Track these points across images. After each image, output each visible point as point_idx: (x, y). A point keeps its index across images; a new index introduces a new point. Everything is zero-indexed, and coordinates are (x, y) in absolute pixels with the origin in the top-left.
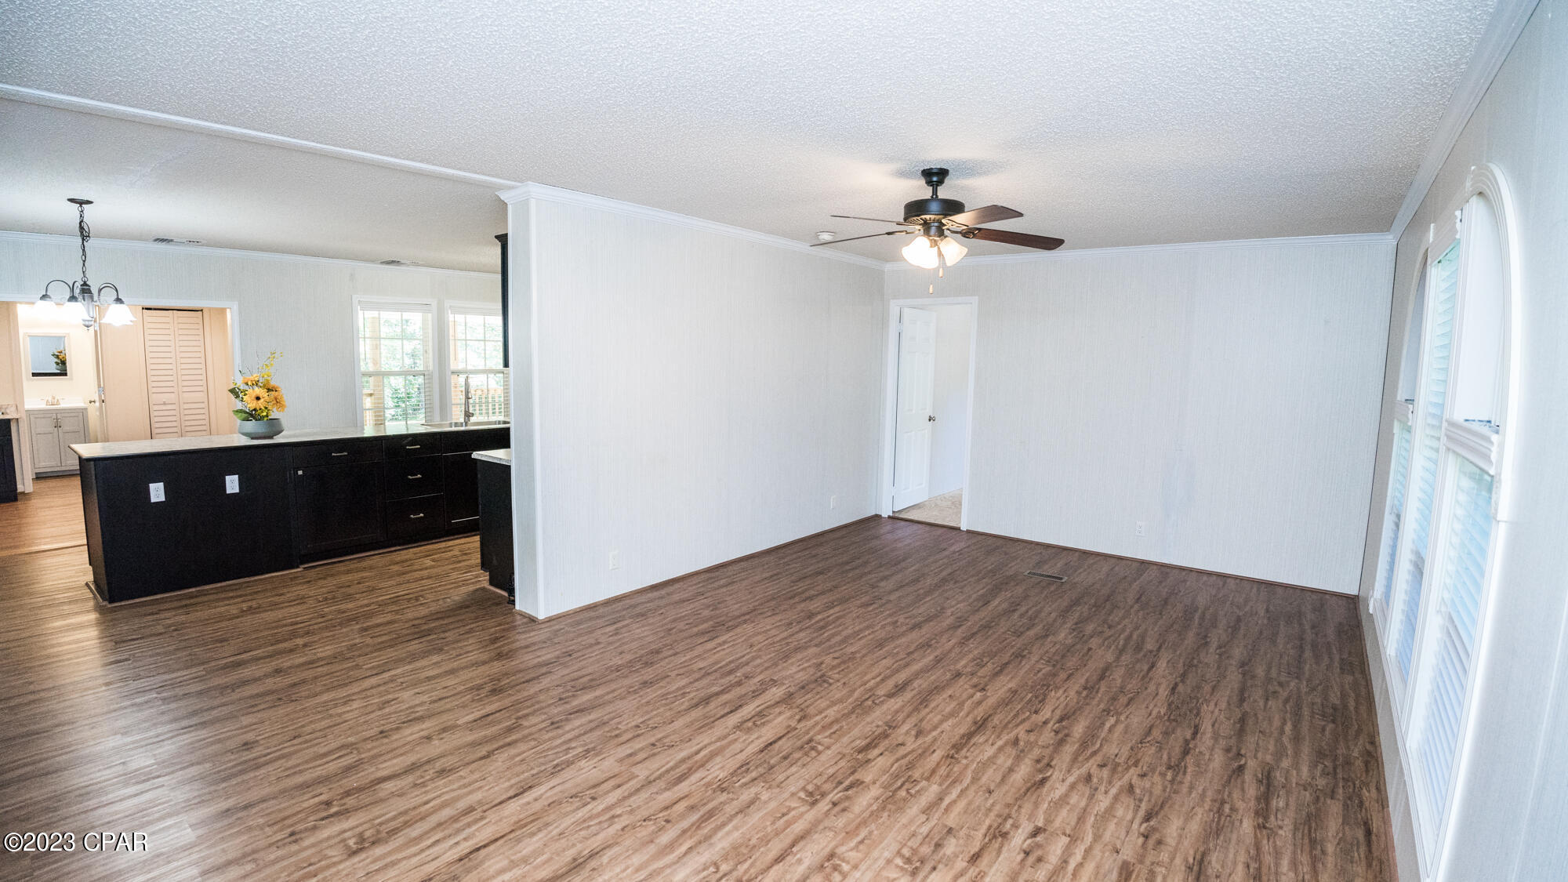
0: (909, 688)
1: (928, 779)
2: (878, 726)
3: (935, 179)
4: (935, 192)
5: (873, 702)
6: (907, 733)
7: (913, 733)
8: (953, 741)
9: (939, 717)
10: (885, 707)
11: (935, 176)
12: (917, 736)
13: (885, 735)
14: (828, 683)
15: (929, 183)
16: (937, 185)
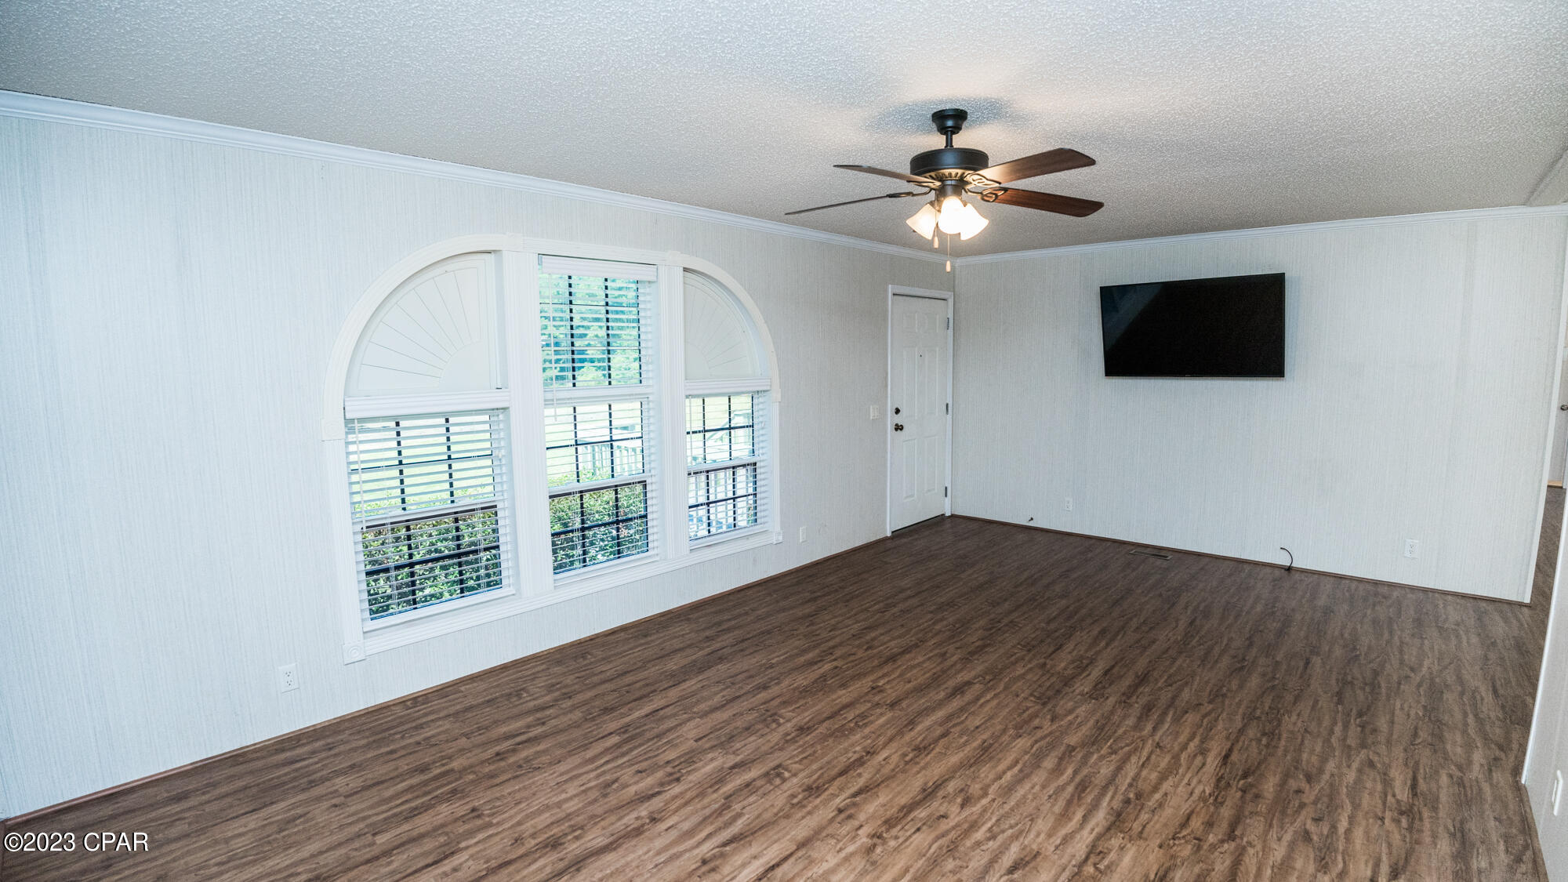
0: (949, 691)
1: (940, 631)
2: (978, 660)
3: (950, 123)
4: (949, 142)
5: (984, 679)
6: (953, 655)
7: (948, 655)
8: (918, 650)
9: (925, 665)
10: (973, 673)
11: (949, 120)
12: (946, 653)
13: (972, 653)
14: (1035, 696)
15: (943, 130)
16: (953, 133)
